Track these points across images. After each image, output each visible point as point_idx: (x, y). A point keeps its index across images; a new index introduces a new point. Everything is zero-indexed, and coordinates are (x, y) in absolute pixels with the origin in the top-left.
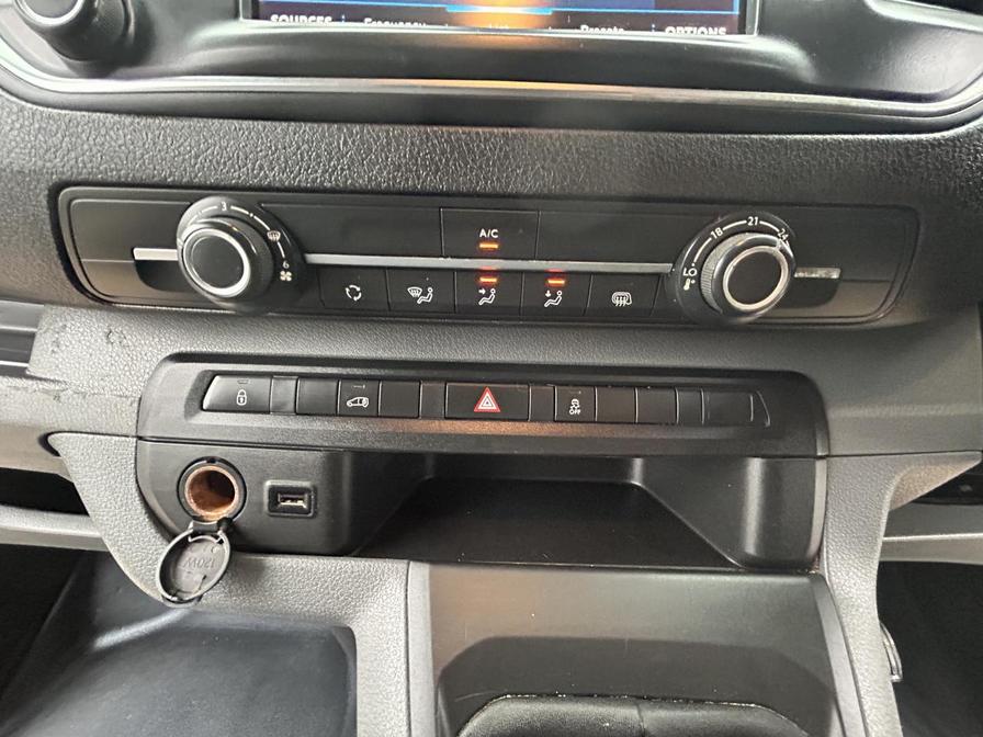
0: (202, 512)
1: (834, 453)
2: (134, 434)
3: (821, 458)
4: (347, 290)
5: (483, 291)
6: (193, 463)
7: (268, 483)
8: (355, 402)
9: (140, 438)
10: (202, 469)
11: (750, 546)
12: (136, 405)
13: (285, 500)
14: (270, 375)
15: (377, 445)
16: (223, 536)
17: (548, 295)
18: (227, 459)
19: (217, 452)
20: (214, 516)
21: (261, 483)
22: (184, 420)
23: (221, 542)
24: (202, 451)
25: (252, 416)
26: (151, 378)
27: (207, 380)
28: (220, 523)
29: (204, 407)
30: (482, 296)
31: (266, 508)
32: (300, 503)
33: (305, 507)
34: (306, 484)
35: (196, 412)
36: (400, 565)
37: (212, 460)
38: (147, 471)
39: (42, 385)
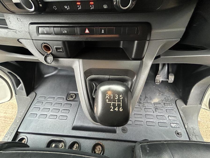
0: (47, 52)
1: (150, 39)
2: (31, 39)
3: (148, 40)
4: (53, 7)
5: (78, 6)
6: (42, 44)
7: (55, 47)
8: (64, 32)
9: (32, 40)
10: (44, 45)
11: (133, 56)
12: (29, 33)
13: (58, 50)
14: (48, 27)
15: (70, 40)
16: (51, 55)
17: (91, 6)
18: (47, 43)
19: (45, 42)
20: (49, 52)
21: (54, 47)
22: (37, 36)
23: (51, 56)
24: (42, 42)
25: (48, 35)
26: (29, 28)
27: (38, 28)
28: (50, 53)
29: (40, 33)
30: (78, 7)
31: (56, 51)
32: (61, 50)
33: (62, 51)
34: (60, 47)
35: (39, 35)
36: (78, 59)
37: (45, 43)
38: (36, 45)
39: (13, 30)
